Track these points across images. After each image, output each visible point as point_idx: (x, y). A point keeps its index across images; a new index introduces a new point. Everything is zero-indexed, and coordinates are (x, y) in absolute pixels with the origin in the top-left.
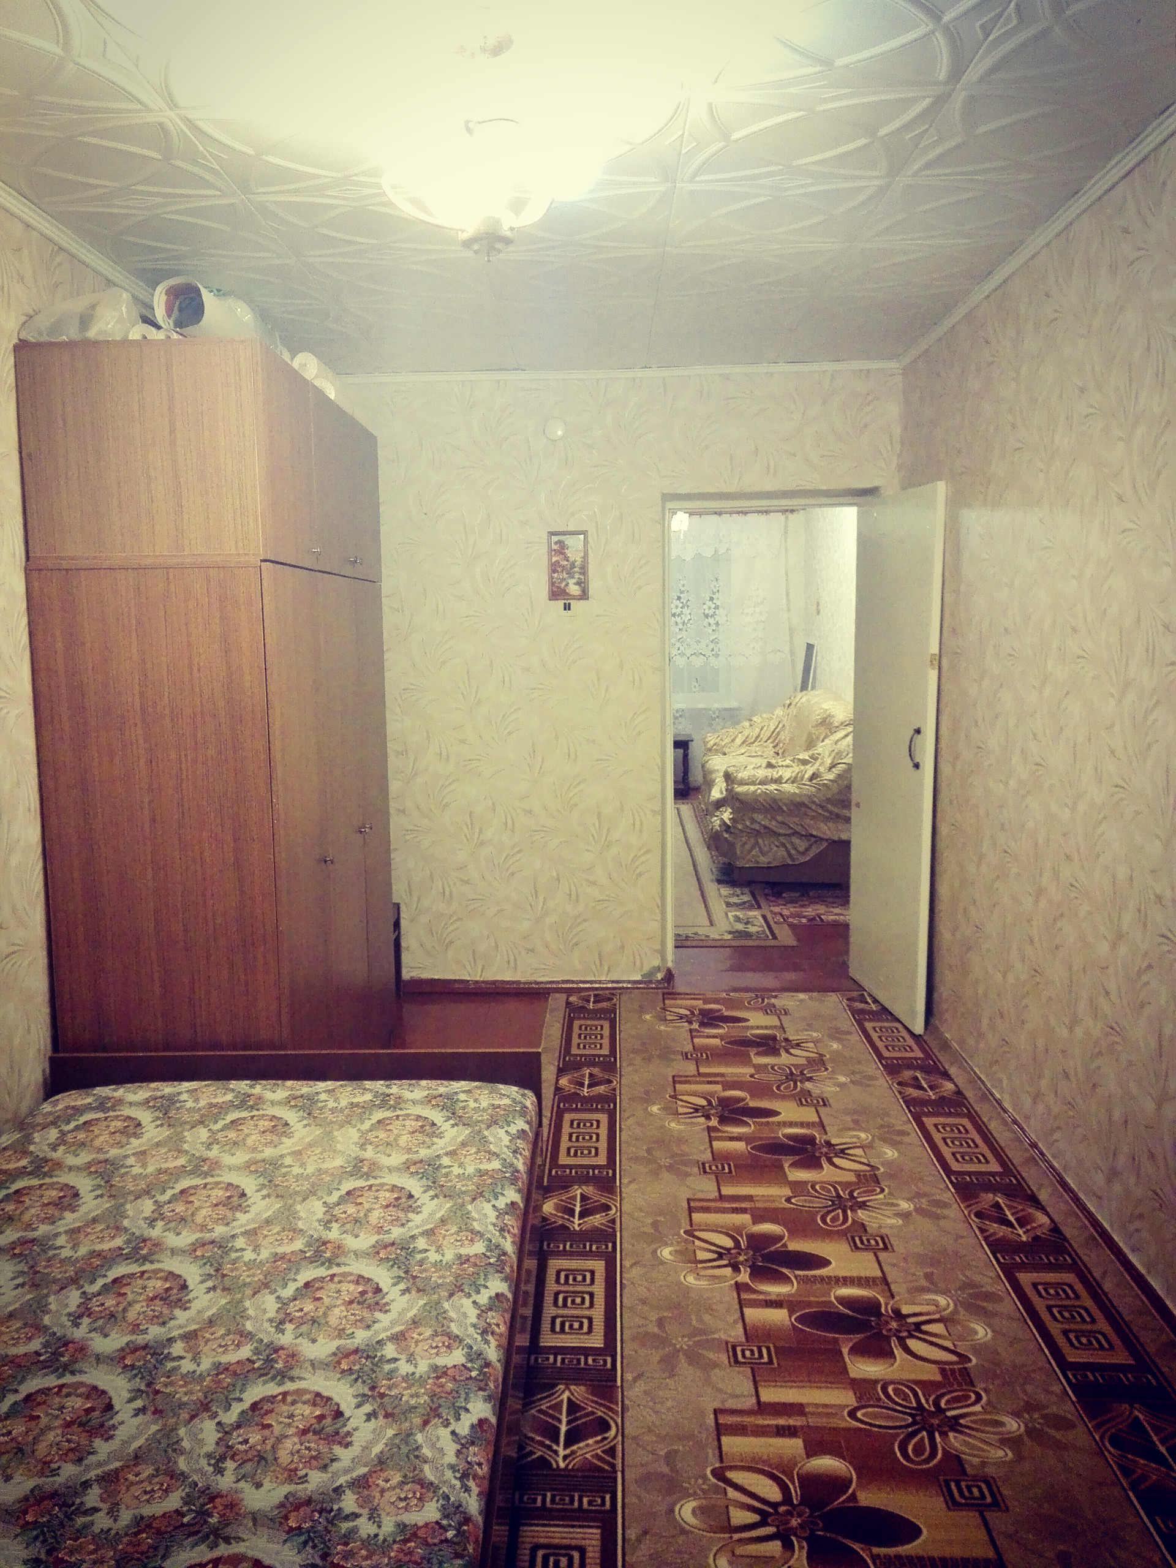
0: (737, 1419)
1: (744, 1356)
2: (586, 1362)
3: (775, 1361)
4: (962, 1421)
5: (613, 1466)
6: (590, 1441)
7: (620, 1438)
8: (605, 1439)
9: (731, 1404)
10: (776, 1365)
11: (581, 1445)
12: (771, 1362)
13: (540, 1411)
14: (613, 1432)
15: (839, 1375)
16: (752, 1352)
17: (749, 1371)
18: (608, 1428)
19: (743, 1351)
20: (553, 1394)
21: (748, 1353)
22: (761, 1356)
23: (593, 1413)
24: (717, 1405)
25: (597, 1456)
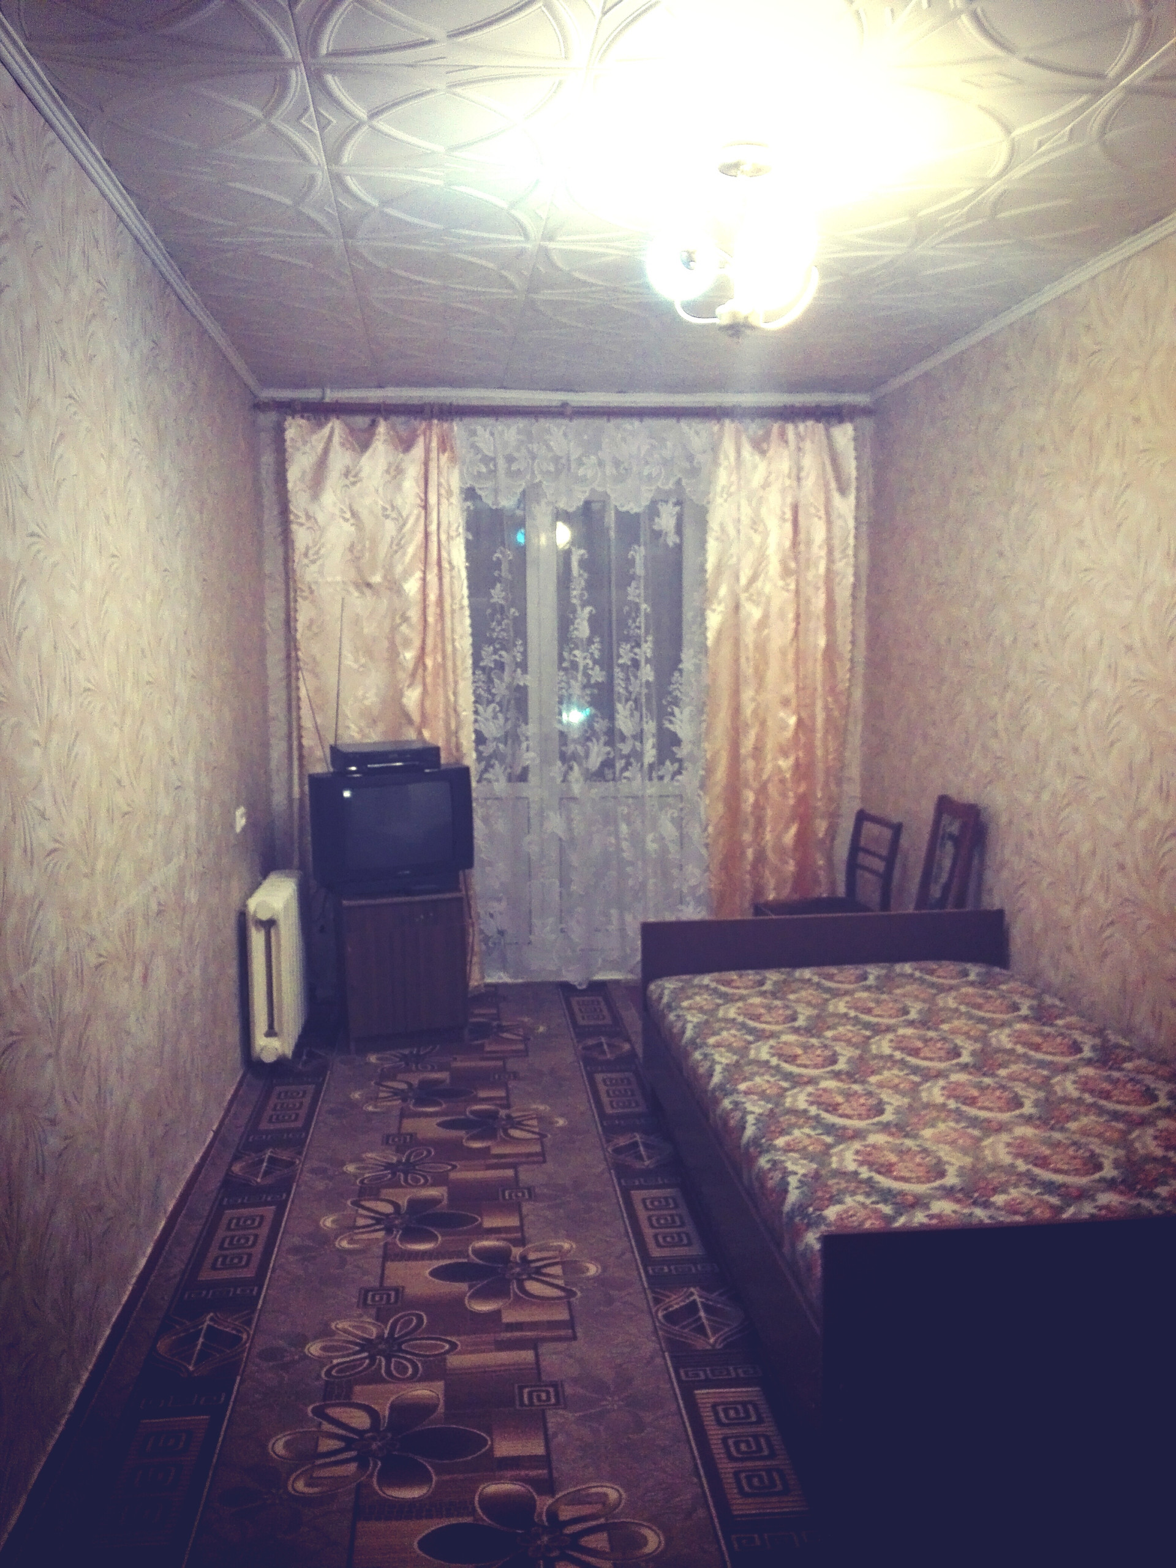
0: (556, 1333)
1: (548, 1393)
2: (705, 1371)
3: (516, 1391)
4: (357, 1348)
5: (653, 1292)
6: (676, 1306)
7: (654, 1310)
8: (666, 1309)
9: (561, 1346)
10: (516, 1386)
11: (682, 1304)
12: (521, 1388)
13: (728, 1325)
14: (660, 1314)
15: (456, 1383)
16: (539, 1399)
17: (544, 1378)
18: (665, 1317)
19: (548, 1398)
20: (725, 1339)
21: (544, 1396)
22: (530, 1394)
23: (684, 1327)
24: (574, 1344)
25: (668, 1297)
